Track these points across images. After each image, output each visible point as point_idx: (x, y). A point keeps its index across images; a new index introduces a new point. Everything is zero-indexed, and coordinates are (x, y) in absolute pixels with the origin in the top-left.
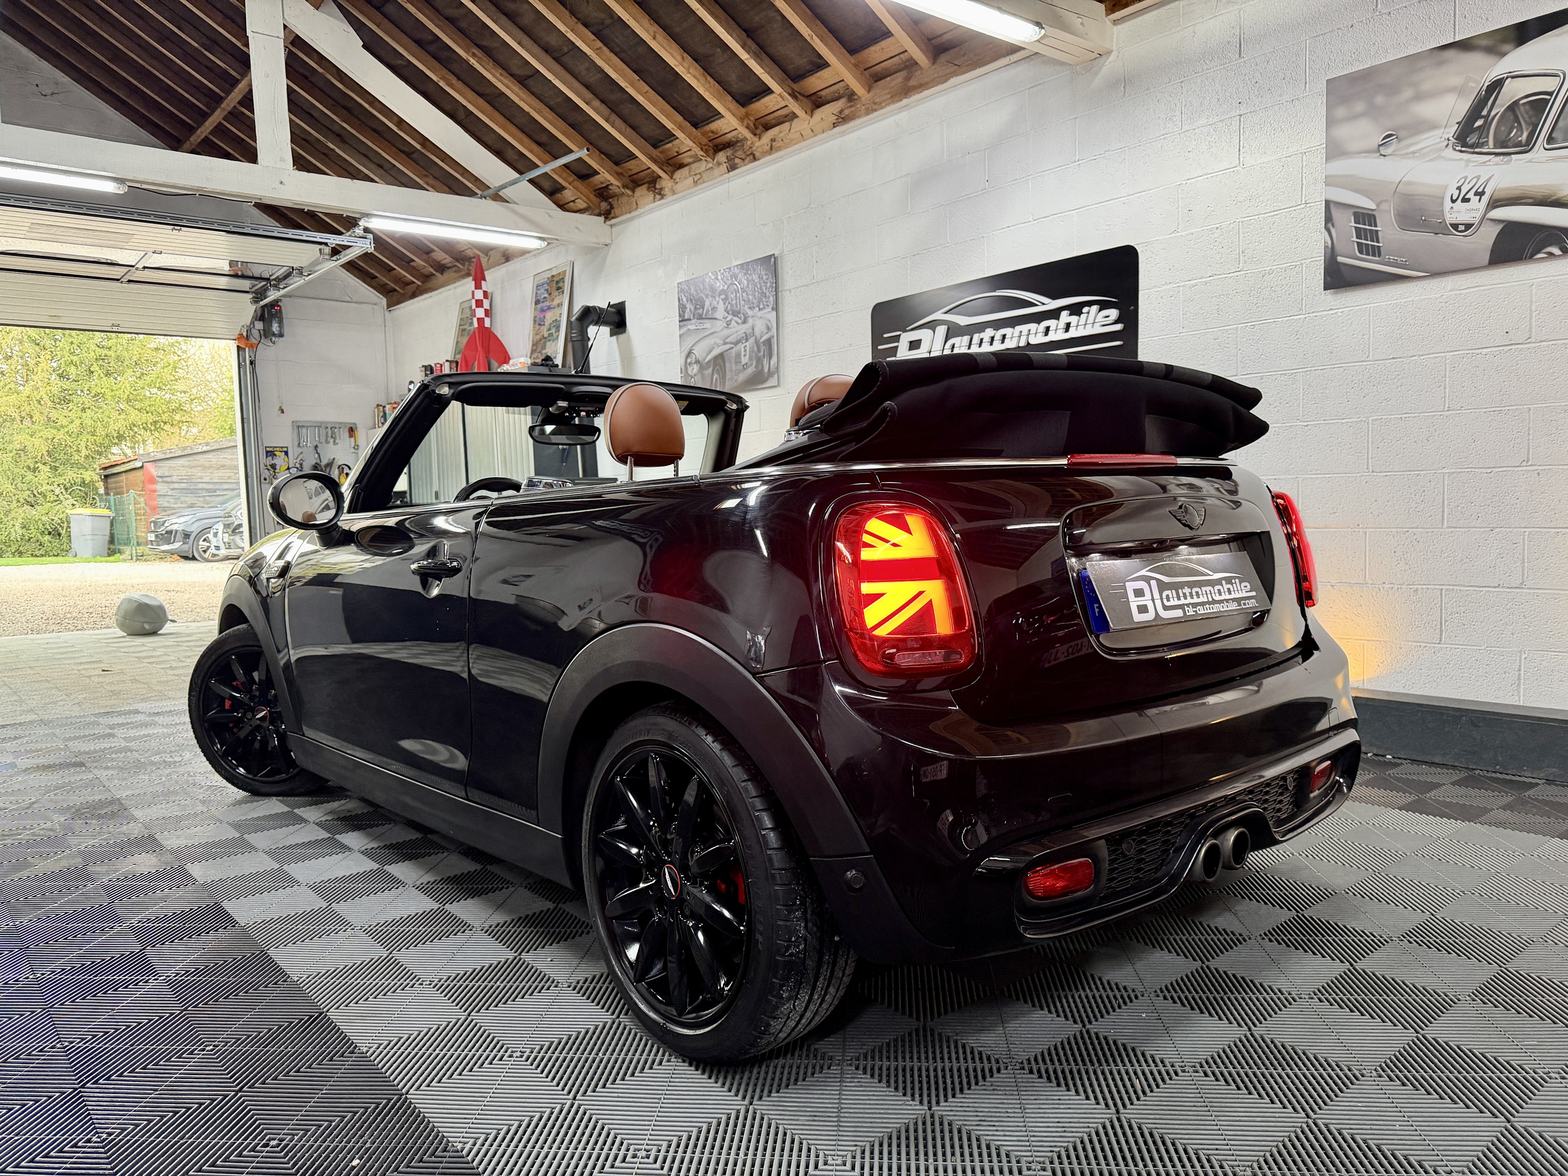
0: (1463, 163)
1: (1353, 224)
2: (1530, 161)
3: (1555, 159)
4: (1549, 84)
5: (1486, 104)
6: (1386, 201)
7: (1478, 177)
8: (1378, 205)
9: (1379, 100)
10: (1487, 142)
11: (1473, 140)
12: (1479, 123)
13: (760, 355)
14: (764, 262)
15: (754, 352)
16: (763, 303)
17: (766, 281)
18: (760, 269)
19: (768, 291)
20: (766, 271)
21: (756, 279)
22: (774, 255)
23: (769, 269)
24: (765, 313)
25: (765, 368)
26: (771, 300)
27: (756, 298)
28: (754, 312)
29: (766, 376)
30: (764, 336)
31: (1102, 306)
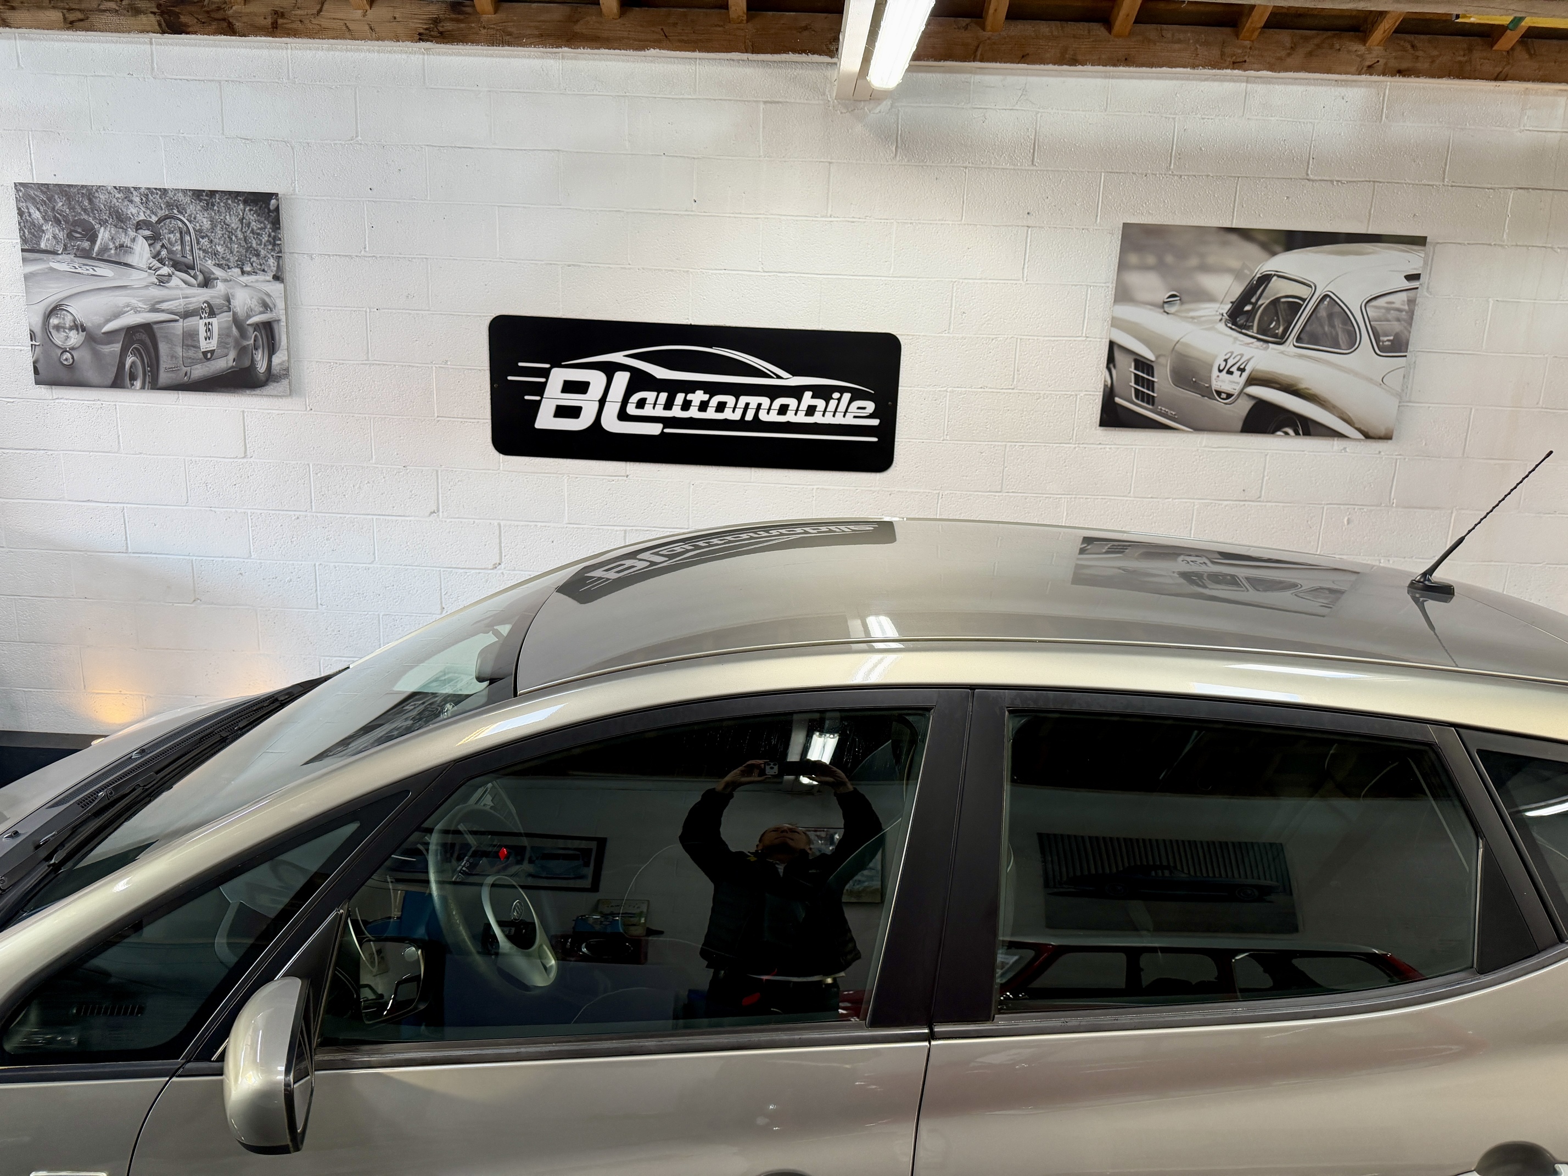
0: (1231, 340)
1: (1132, 369)
2: (1282, 353)
3: (1301, 356)
4: (1303, 292)
5: (1255, 293)
6: (1164, 356)
7: (1242, 355)
8: (1157, 357)
9: (1169, 259)
10: (1252, 326)
11: (1242, 322)
12: (1248, 308)
13: (245, 343)
14: (253, 201)
15: (230, 336)
16: (252, 264)
17: (258, 231)
18: (245, 210)
19: (264, 249)
20: (258, 215)
21: (234, 223)
22: (277, 195)
23: (264, 213)
24: (257, 281)
25: (259, 366)
26: (272, 264)
27: (235, 253)
28: (230, 274)
29: (263, 378)
30: (254, 316)
31: (856, 396)
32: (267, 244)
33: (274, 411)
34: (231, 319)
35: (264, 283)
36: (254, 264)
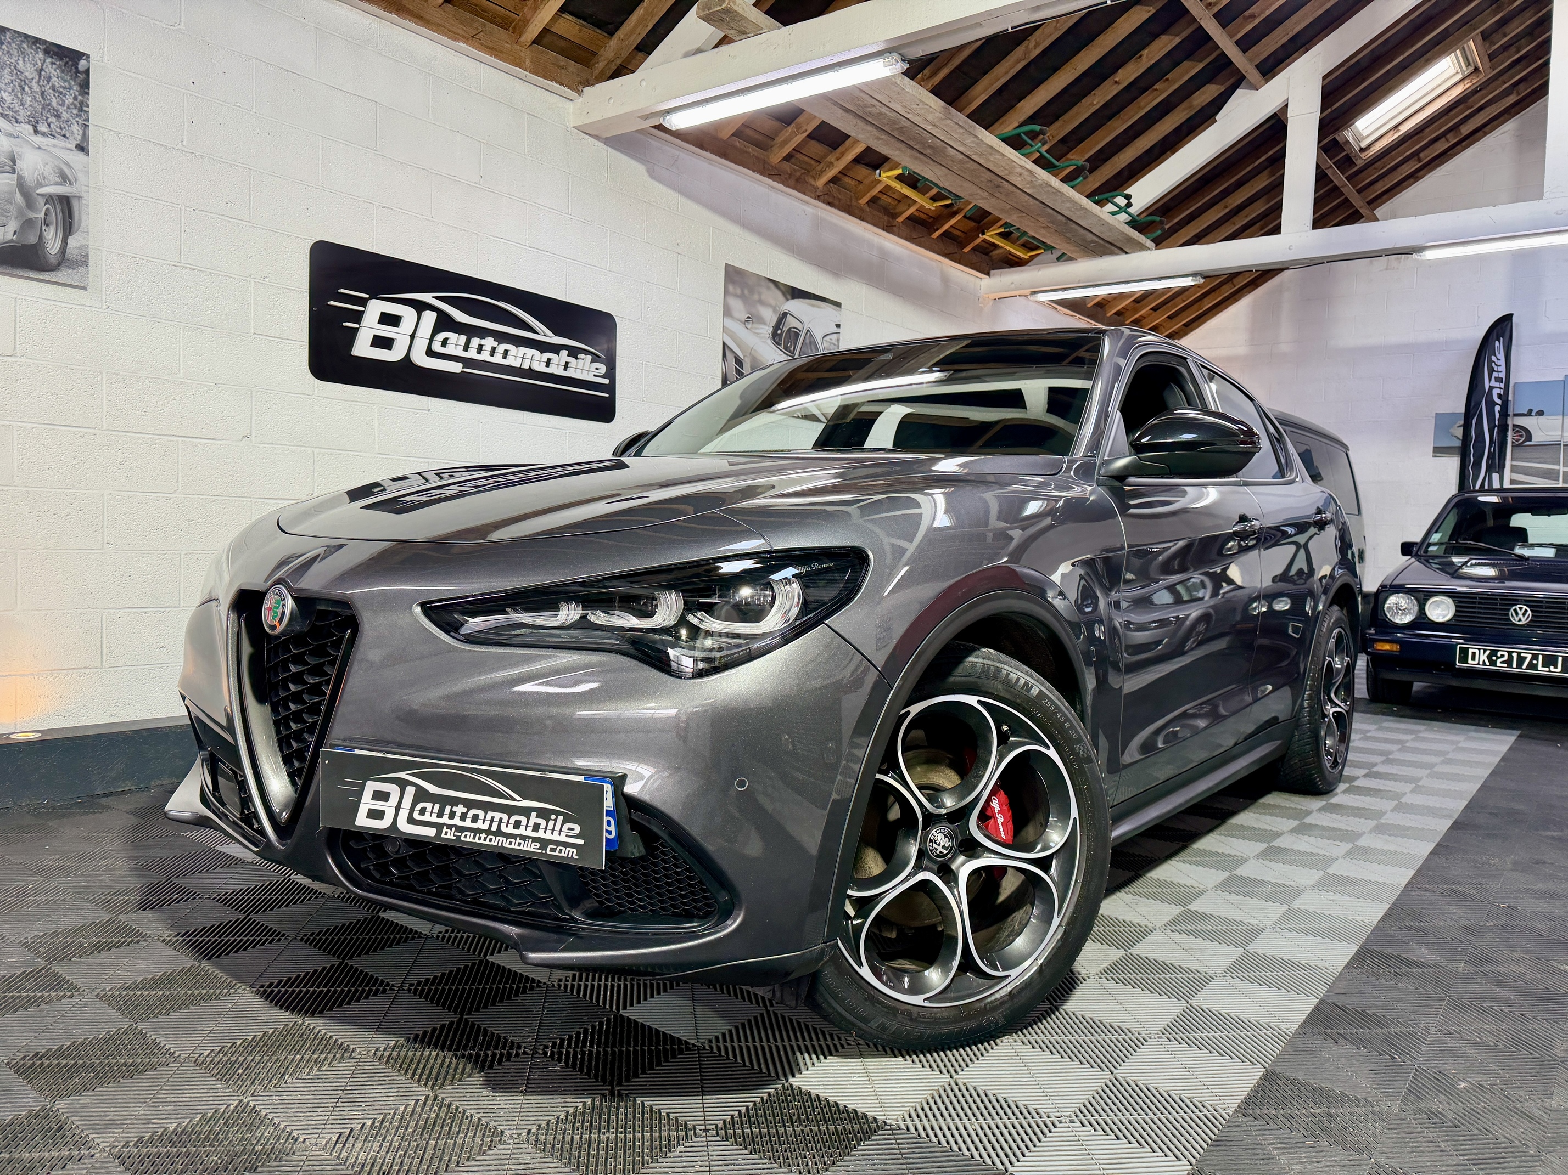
1: (733, 362)
5: (782, 322)
6: (748, 357)
8: (744, 357)
10: (781, 344)
11: (776, 339)
12: (779, 332)
13: (32, 215)
14: (56, 54)
15: (11, 203)
16: (49, 125)
17: (61, 90)
18: (44, 61)
19: (67, 112)
20: (63, 72)
21: (29, 72)
22: (88, 56)
23: (70, 71)
24: (54, 146)
25: (49, 245)
26: (75, 131)
27: (26, 106)
28: (17, 129)
29: (53, 260)
30: (47, 186)
31: (595, 359)
32: (73, 107)
33: (60, 304)
34: (15, 182)
35: (63, 151)
36: (52, 126)
